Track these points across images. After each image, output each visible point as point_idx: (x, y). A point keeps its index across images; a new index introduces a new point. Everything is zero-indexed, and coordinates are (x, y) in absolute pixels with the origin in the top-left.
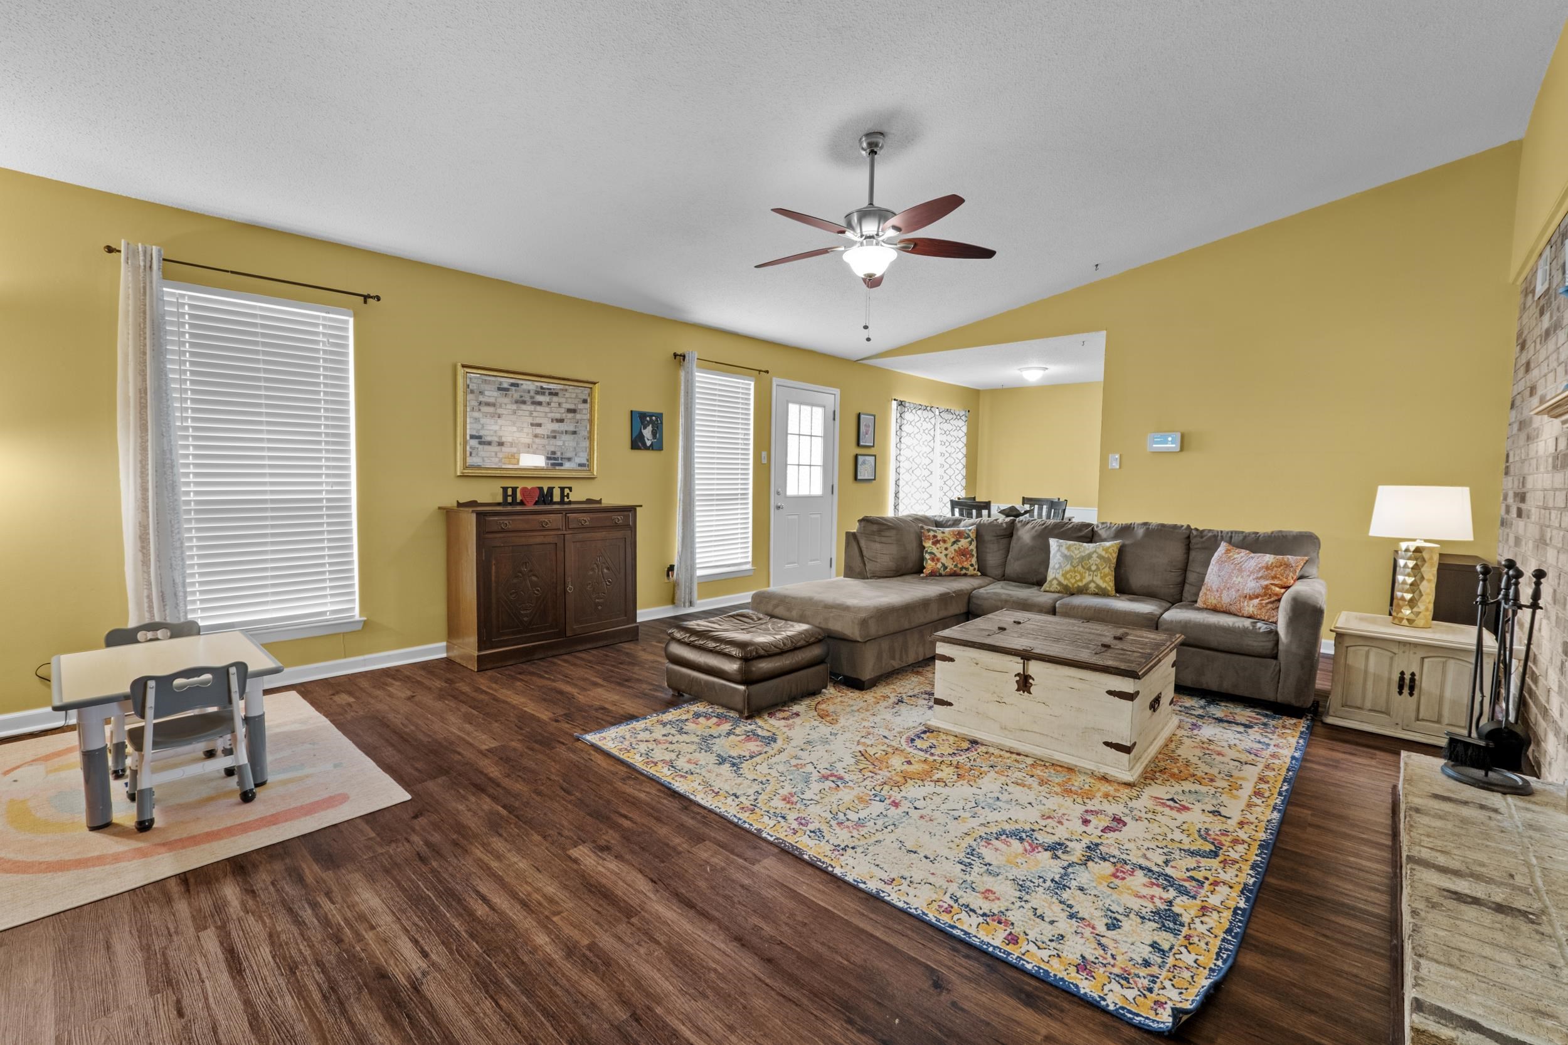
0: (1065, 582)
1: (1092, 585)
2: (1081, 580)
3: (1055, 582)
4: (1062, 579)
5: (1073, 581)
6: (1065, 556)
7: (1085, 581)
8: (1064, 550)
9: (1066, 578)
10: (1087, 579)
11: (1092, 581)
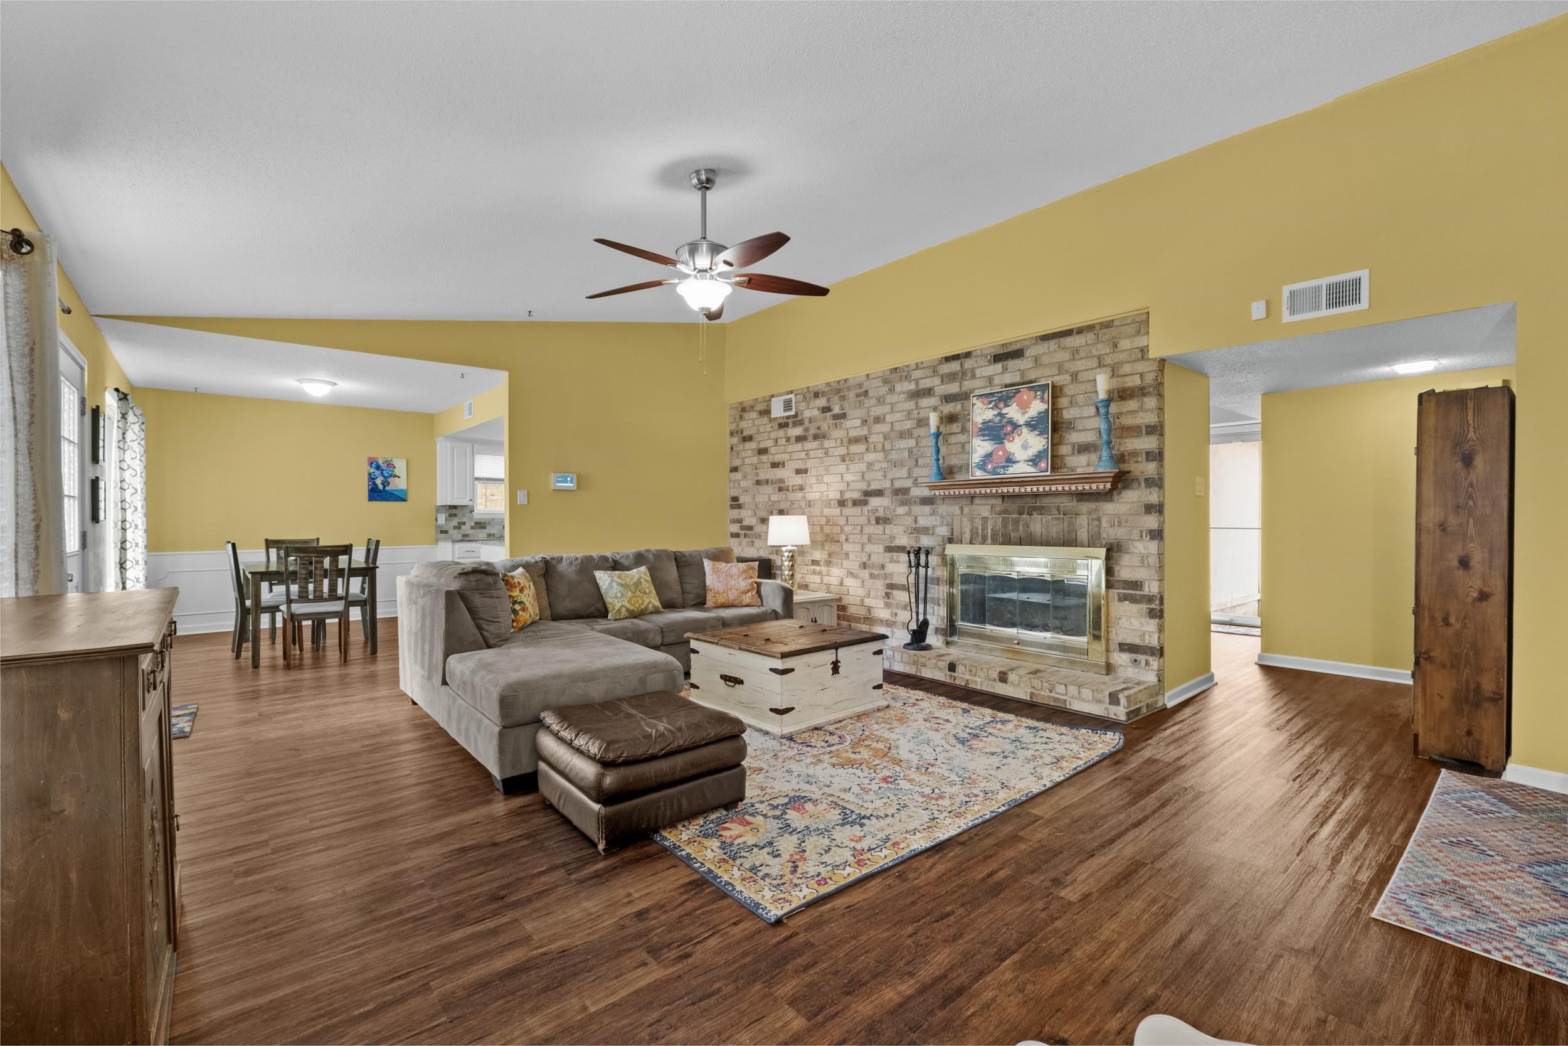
0: (631, 608)
1: (650, 606)
2: (643, 603)
3: (623, 609)
4: (628, 606)
5: (637, 605)
6: (622, 585)
7: (645, 604)
8: (615, 578)
9: (631, 604)
10: (647, 601)
11: (650, 602)
